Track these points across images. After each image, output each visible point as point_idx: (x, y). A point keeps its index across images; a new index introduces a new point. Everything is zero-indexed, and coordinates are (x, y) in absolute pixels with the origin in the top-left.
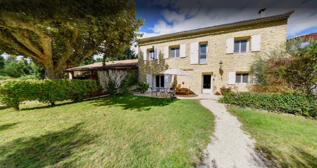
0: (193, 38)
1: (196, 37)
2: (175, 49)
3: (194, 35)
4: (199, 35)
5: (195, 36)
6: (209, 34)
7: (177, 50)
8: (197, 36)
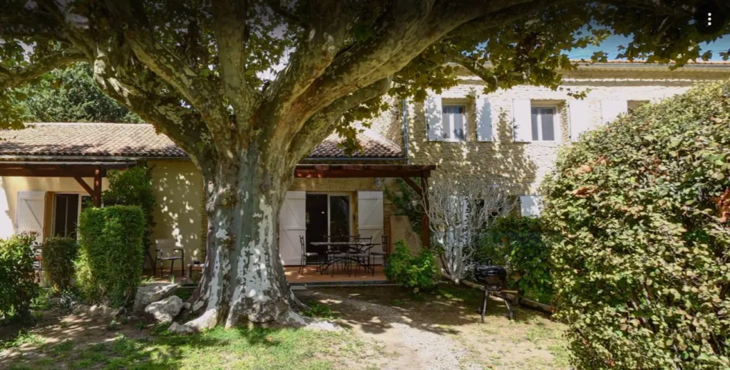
0: (607, 84)
1: (615, 84)
2: (539, 111)
3: (609, 77)
4: (625, 80)
5: (612, 80)
6: (651, 80)
7: (546, 115)
8: (618, 80)
